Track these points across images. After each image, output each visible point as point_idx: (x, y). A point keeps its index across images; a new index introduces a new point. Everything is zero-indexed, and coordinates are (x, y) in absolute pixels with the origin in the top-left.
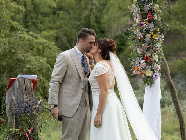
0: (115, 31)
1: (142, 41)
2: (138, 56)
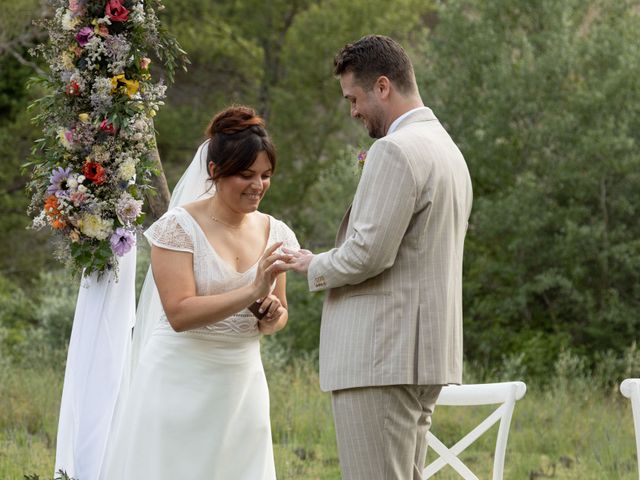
1: (80, 101)
2: (61, 160)
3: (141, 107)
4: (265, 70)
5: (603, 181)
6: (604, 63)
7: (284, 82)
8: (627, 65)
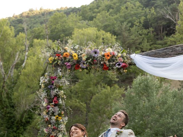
0: (23, 106)
1: (48, 122)
2: (45, 136)
3: (62, 123)
4: (87, 109)
5: (165, 130)
6: (164, 103)
7: (91, 112)
8: (169, 103)
